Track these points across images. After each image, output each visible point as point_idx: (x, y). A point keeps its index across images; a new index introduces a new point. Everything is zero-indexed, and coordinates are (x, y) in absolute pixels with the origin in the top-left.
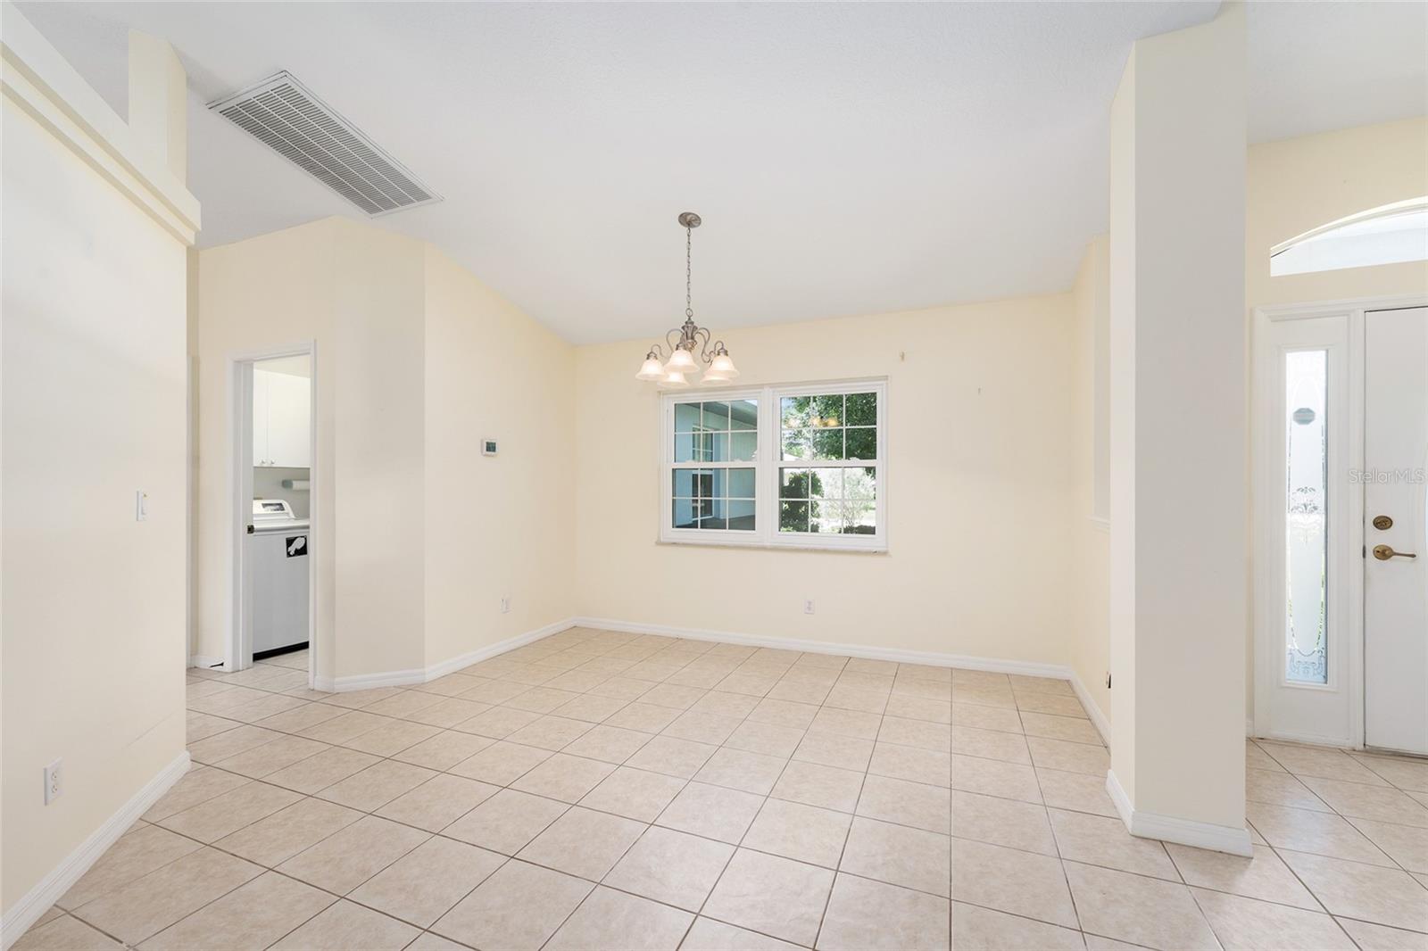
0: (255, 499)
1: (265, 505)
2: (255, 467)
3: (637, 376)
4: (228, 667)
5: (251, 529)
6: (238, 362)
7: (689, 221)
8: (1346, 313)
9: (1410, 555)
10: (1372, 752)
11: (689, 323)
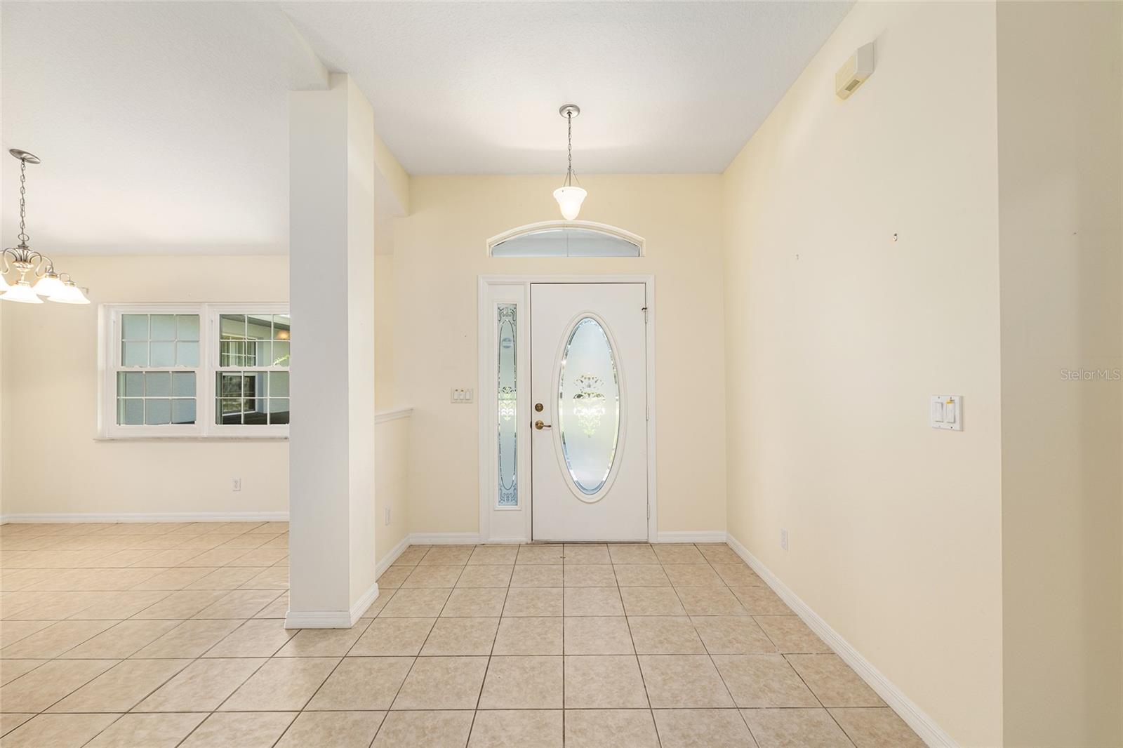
7: (20, 155)
8: (523, 284)
9: (550, 426)
10: (535, 544)
11: (23, 246)
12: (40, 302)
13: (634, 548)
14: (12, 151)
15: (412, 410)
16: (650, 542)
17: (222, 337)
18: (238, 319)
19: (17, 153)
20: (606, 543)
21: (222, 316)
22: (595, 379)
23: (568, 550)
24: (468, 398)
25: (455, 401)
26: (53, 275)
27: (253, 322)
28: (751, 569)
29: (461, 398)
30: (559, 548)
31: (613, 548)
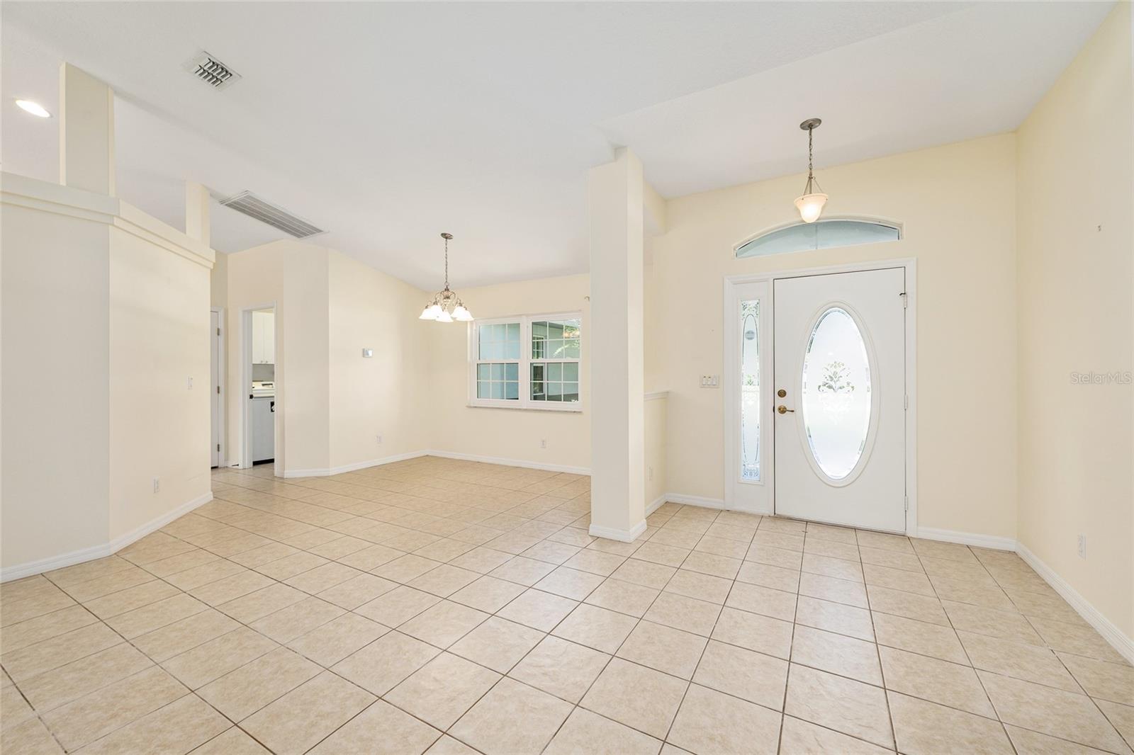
0: (254, 381)
1: (263, 385)
2: (254, 364)
3: (421, 317)
4: (241, 467)
5: (251, 397)
6: (244, 311)
7: (446, 236)
8: (766, 280)
9: (793, 411)
10: (777, 517)
11: (447, 290)
12: (452, 321)
13: (886, 538)
14: (442, 235)
15: (668, 392)
16: (909, 535)
17: (533, 338)
18: (543, 324)
19: (444, 235)
20: (855, 529)
21: (533, 323)
22: (842, 367)
23: (810, 528)
24: (714, 383)
25: (703, 386)
26: (461, 305)
27: (552, 326)
28: (1043, 580)
29: (709, 383)
30: (802, 526)
31: (860, 534)
